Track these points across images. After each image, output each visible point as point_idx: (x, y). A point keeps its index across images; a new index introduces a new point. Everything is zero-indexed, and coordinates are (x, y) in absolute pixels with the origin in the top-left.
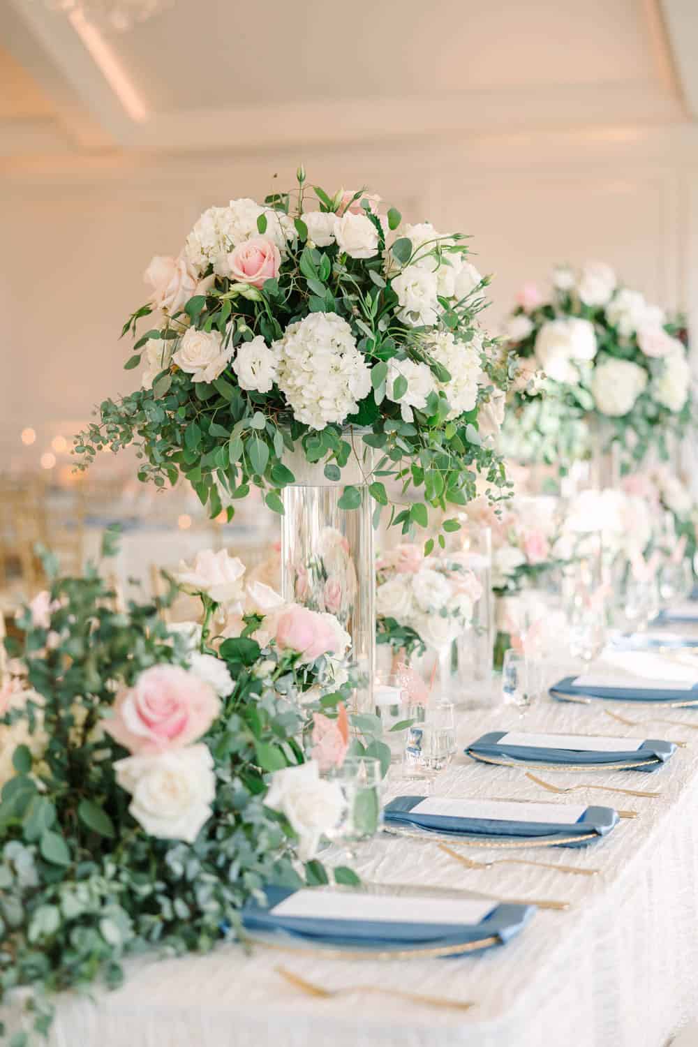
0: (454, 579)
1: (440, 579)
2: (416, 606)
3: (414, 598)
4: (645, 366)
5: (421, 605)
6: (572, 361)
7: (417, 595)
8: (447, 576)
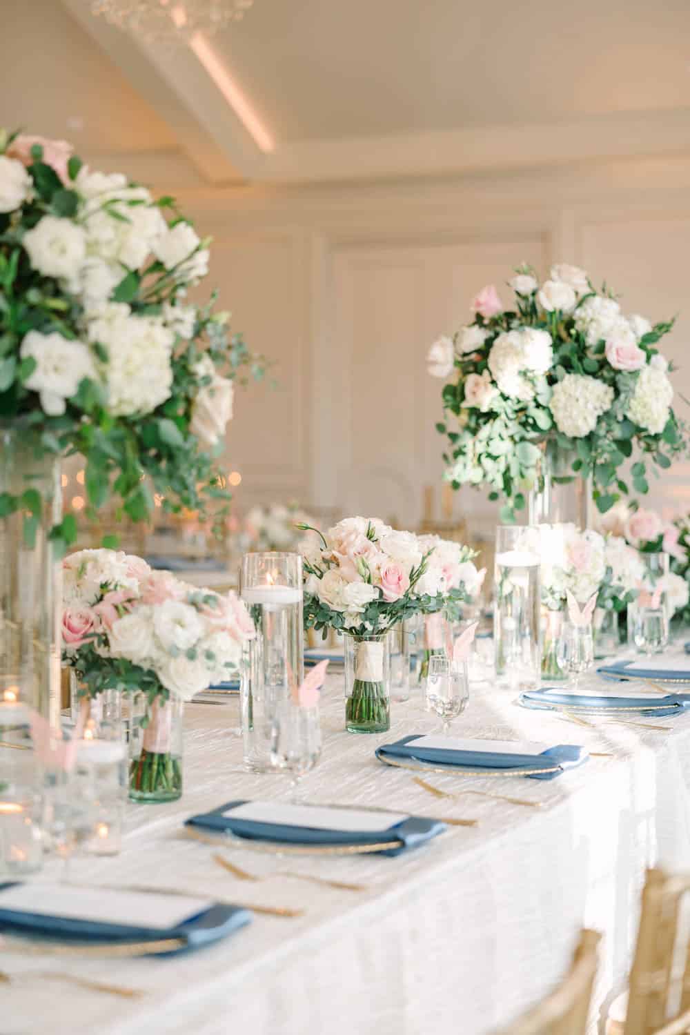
0: (209, 614)
1: (190, 613)
2: (159, 647)
3: (154, 635)
4: (614, 384)
5: (165, 646)
6: (524, 373)
7: (157, 632)
8: (199, 610)
